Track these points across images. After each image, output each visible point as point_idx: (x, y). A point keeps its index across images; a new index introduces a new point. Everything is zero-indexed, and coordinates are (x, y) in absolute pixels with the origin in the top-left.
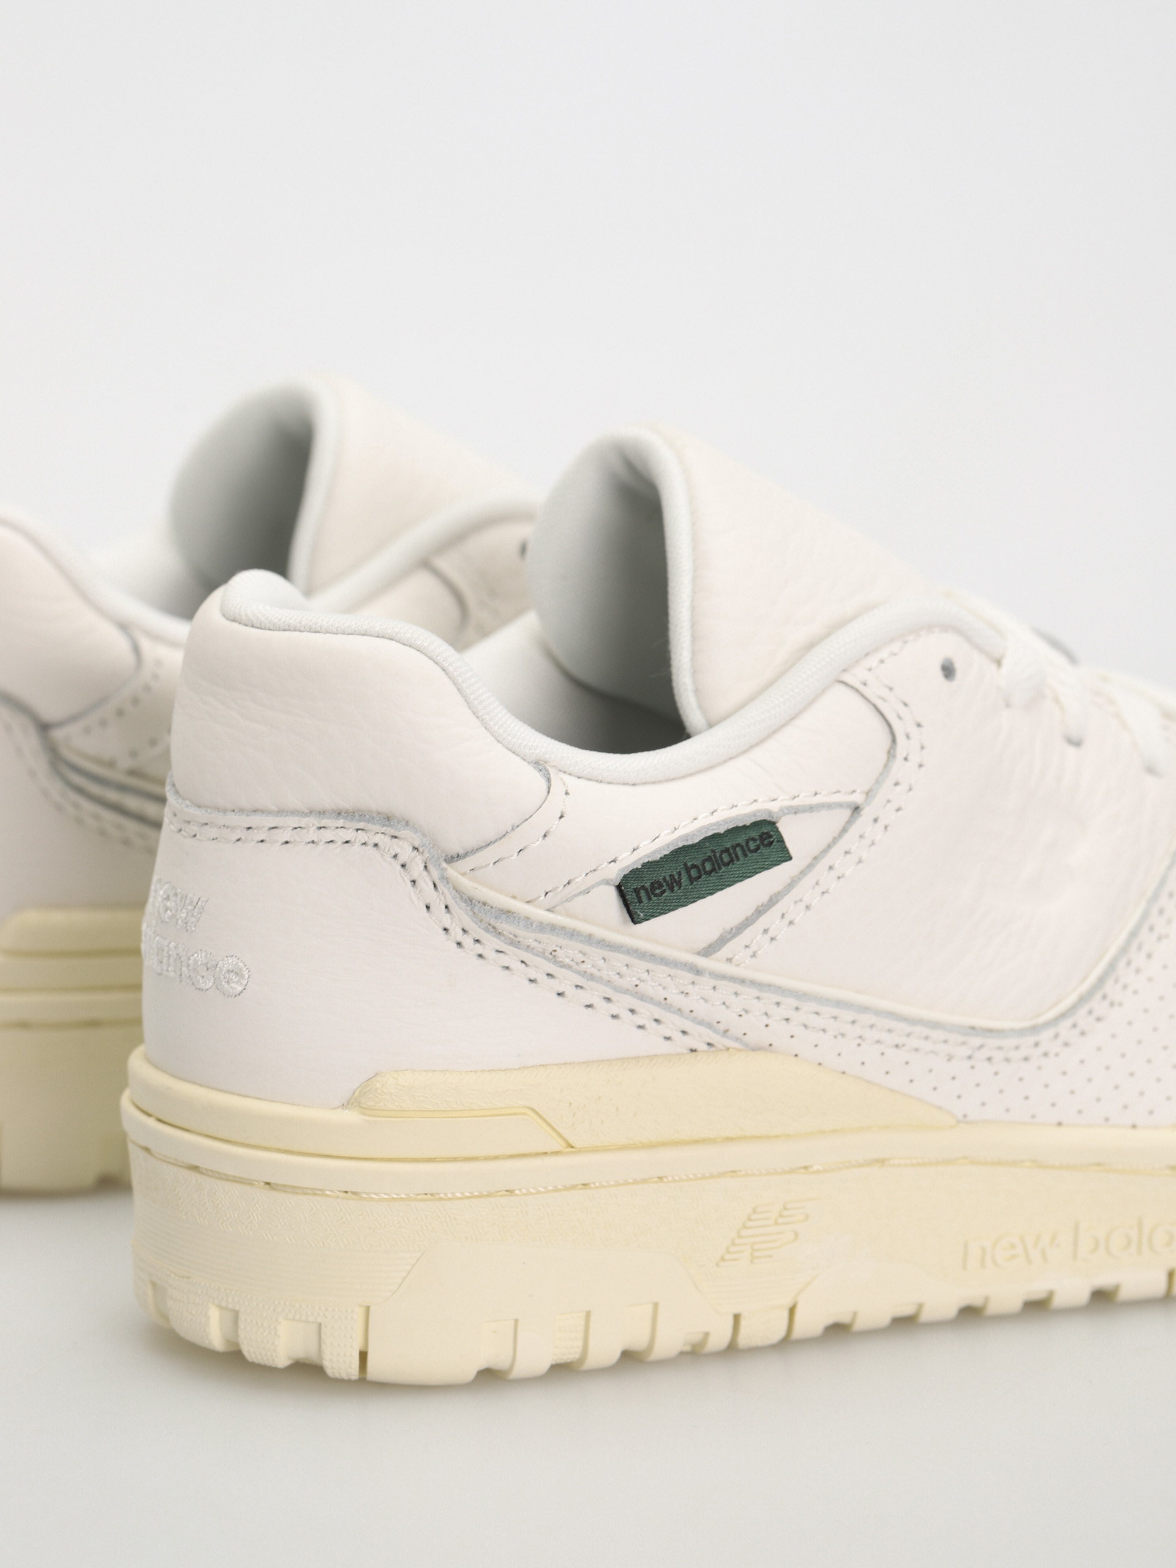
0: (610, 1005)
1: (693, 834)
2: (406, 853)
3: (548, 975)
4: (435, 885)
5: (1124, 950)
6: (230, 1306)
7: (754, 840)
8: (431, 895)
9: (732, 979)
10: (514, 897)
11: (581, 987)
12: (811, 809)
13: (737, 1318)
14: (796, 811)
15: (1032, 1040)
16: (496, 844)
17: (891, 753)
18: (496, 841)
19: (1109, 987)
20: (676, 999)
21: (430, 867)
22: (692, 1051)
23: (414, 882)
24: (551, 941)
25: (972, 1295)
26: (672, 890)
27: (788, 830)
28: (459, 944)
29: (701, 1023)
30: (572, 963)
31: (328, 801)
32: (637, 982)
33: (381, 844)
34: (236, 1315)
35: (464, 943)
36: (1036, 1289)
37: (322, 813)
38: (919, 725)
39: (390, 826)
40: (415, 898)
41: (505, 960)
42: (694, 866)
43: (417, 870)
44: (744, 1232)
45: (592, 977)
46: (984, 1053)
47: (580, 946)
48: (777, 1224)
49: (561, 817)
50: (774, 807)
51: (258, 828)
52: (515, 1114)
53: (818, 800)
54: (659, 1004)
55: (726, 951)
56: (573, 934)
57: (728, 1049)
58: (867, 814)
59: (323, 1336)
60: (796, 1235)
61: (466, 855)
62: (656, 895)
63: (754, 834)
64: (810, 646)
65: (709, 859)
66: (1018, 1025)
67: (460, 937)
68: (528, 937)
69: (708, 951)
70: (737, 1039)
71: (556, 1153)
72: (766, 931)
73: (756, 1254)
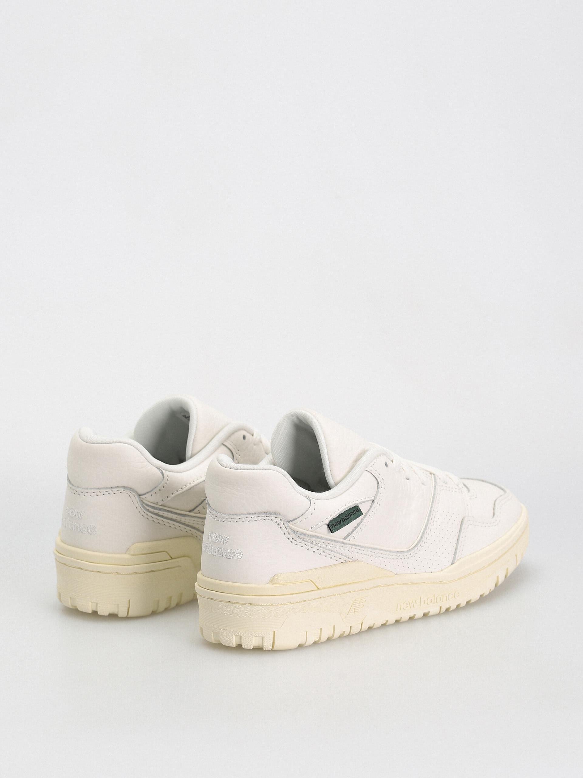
0: (324, 553)
1: (343, 511)
2: (279, 521)
3: (311, 547)
4: (286, 528)
5: (425, 529)
6: (239, 635)
7: (355, 511)
8: (285, 531)
9: (351, 544)
10: (304, 529)
11: (318, 550)
12: (365, 502)
13: (351, 627)
14: (362, 503)
15: (409, 553)
16: (301, 517)
17: (378, 486)
18: (300, 516)
19: (424, 539)
20: (339, 551)
21: (285, 524)
22: (342, 563)
23: (281, 528)
24: (312, 539)
25: (397, 617)
26: (339, 524)
27: (361, 507)
28: (291, 542)
29: (344, 556)
30: (316, 544)
31: (260, 511)
32: (330, 547)
33: (273, 520)
34: (241, 637)
35: (293, 542)
36: (411, 614)
37: (258, 513)
38: (383, 479)
39: (276, 515)
40: (281, 532)
41: (302, 545)
42: (343, 518)
43: (282, 525)
44: (353, 606)
45: (321, 547)
46: (400, 558)
47: (319, 540)
48: (359, 603)
49: (315, 509)
50: (358, 502)
51: (242, 518)
52: (307, 581)
53: (365, 500)
54: (335, 552)
55: (349, 538)
56: (317, 537)
57: (349, 562)
58: (376, 502)
59: (264, 640)
60: (363, 605)
61: (293, 520)
62: (336, 526)
63: (355, 509)
64: (356, 461)
65: (346, 516)
66: (406, 550)
67: (292, 540)
68: (307, 538)
69: (345, 538)
70: (351, 559)
71: (315, 590)
72: (357, 532)
73: (355, 611)
